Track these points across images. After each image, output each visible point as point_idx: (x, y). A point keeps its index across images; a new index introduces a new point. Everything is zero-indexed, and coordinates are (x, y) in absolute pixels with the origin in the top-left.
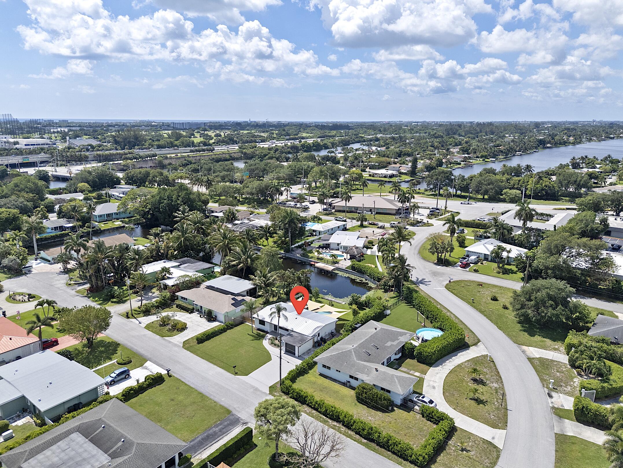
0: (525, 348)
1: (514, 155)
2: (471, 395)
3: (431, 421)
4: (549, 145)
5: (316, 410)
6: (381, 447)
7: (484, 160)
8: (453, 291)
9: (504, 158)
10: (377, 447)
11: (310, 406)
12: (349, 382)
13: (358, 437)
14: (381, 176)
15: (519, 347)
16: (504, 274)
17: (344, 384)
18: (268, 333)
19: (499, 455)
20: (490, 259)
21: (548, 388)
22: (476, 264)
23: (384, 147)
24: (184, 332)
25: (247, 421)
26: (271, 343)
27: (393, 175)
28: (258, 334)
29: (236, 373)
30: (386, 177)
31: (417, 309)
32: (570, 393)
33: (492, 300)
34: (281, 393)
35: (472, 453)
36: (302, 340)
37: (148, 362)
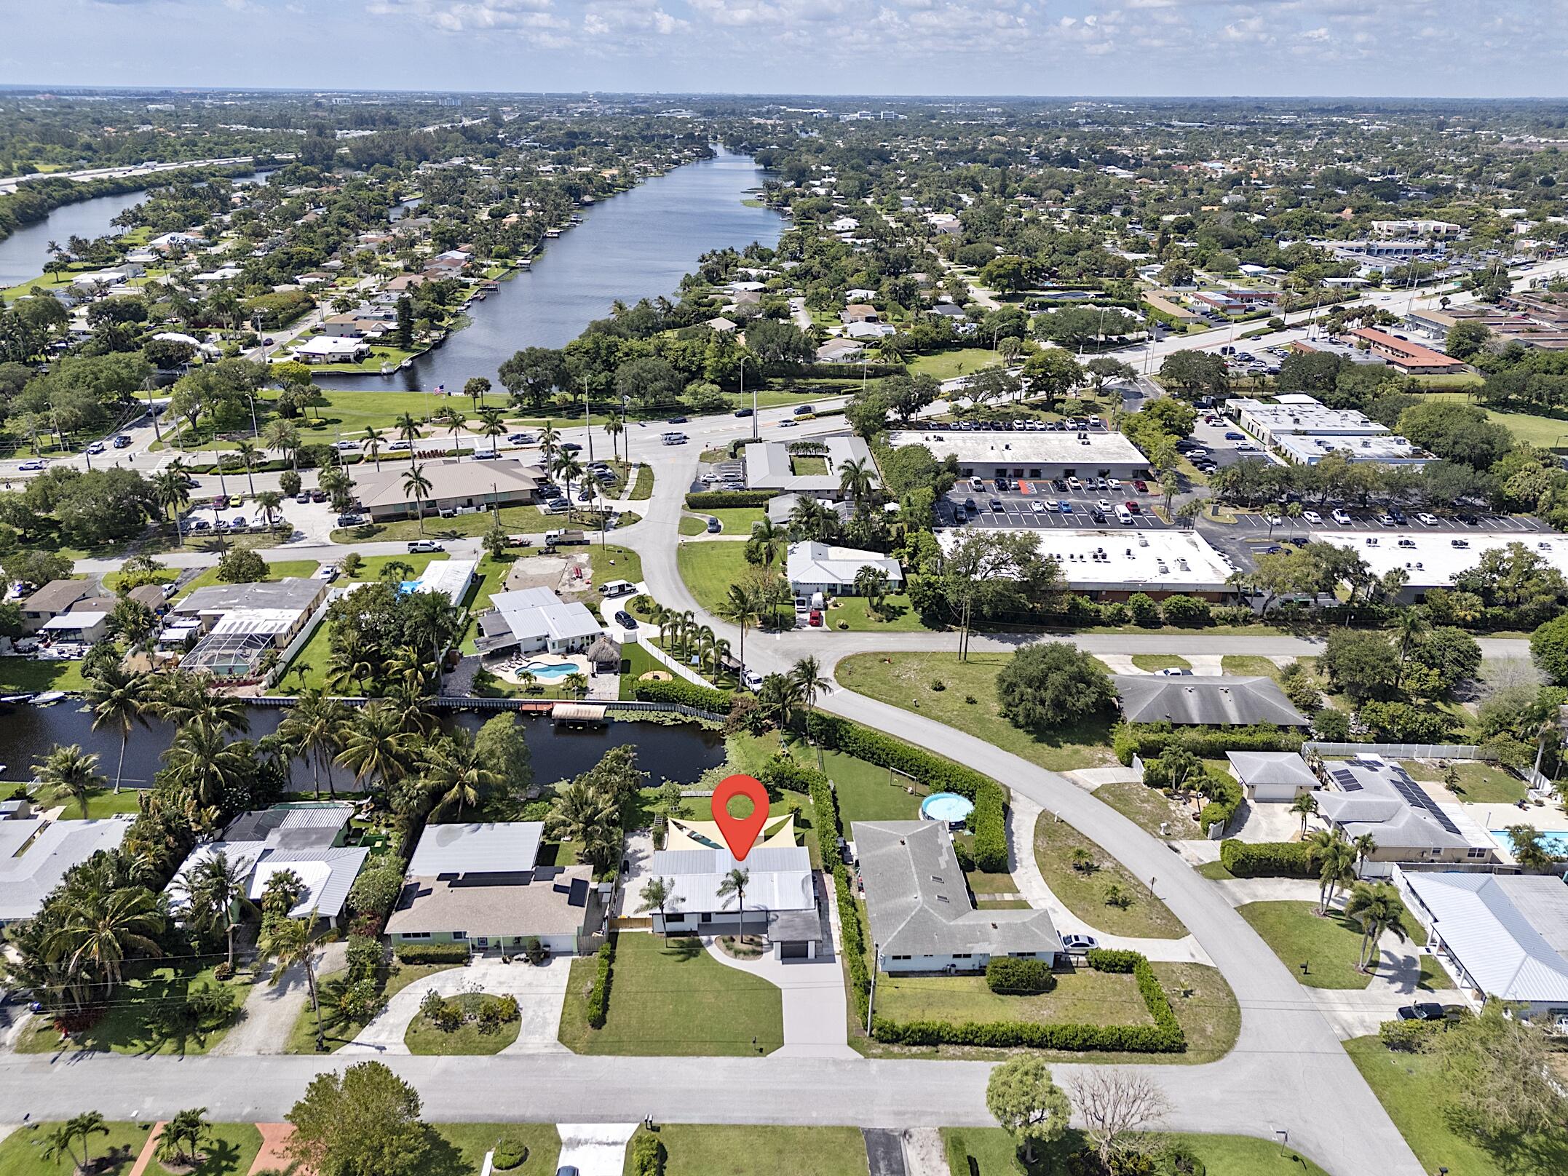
0: (1068, 774)
1: (544, 238)
3: (1114, 972)
4: (587, 198)
5: (971, 1043)
6: (1108, 1050)
7: (505, 266)
8: (862, 689)
9: (534, 251)
10: (1105, 1054)
11: (956, 1043)
12: (953, 966)
13: (1066, 1053)
14: (330, 358)
15: (1062, 776)
16: (889, 620)
17: (944, 973)
18: (695, 933)
19: (1222, 978)
20: (839, 591)
21: (1160, 837)
22: (826, 608)
23: (200, 228)
24: (526, 1015)
25: (904, 1128)
26: (732, 953)
27: (361, 352)
28: (682, 944)
29: (761, 1050)
30: (344, 360)
31: (863, 758)
32: (1190, 835)
33: (936, 689)
34: (882, 1046)
35: (1198, 992)
36: (808, 923)
37: (558, 1126)
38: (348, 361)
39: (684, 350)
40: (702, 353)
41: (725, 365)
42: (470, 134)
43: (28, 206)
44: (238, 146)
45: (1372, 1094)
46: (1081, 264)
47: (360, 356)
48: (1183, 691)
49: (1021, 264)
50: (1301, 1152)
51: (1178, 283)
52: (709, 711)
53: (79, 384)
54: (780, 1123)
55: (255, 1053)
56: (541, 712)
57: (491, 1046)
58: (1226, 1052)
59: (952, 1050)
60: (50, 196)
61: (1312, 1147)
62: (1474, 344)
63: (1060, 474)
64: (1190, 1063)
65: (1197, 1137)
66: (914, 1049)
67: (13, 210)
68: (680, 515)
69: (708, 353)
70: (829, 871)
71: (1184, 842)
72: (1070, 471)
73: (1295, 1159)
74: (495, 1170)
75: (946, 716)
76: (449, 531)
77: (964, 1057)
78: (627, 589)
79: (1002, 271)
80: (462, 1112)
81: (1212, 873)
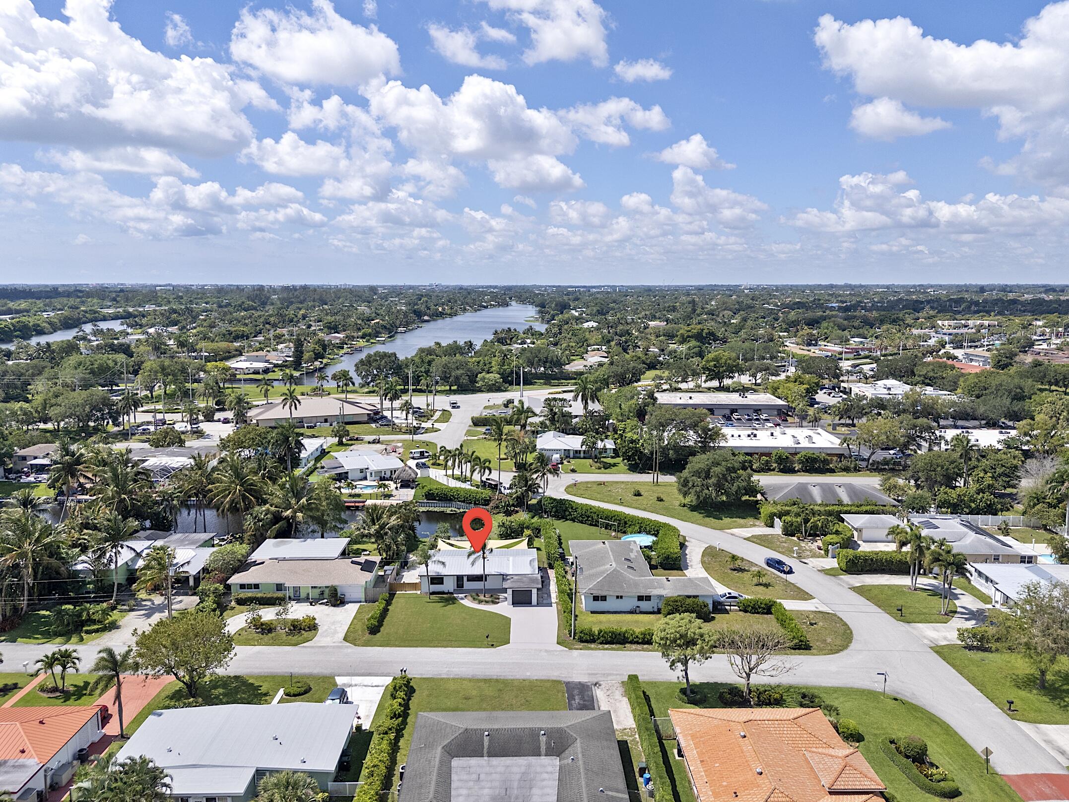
0: (728, 531)
1: (396, 333)
2: (755, 580)
3: (758, 613)
4: (426, 318)
7: (367, 341)
8: (584, 496)
9: (389, 337)
12: (639, 606)
15: (723, 532)
16: (606, 469)
17: (632, 613)
18: (452, 593)
19: (839, 617)
20: (571, 455)
21: (794, 557)
22: (562, 463)
23: (176, 327)
24: (321, 630)
25: (595, 681)
26: (477, 602)
27: (268, 369)
28: (441, 598)
29: (493, 645)
30: (256, 372)
31: (582, 522)
32: (814, 556)
33: (635, 495)
34: (582, 644)
35: (821, 624)
36: (533, 580)
37: (336, 678)
38: (258, 373)
39: (478, 362)
40: (490, 363)
41: (505, 370)
42: (355, 293)
43: (69, 319)
44: (209, 300)
45: (954, 671)
46: (744, 336)
47: (266, 371)
48: (809, 486)
49: (703, 330)
50: (899, 696)
51: (809, 345)
52: (475, 504)
53: (81, 367)
54: (502, 678)
55: (121, 644)
56: (358, 507)
57: (293, 642)
58: (841, 650)
59: (634, 646)
60: (84, 316)
61: (908, 695)
62: (1009, 361)
63: (728, 412)
64: (814, 655)
65: (819, 688)
66: (606, 646)
67: (60, 321)
68: (467, 428)
69: (494, 363)
70: (551, 567)
71: (811, 559)
72: (733, 411)
73: (896, 699)
74: (284, 696)
75: (643, 507)
76: (310, 434)
77: (643, 650)
78: (426, 454)
79: (690, 334)
80: (266, 670)
81: (832, 573)
